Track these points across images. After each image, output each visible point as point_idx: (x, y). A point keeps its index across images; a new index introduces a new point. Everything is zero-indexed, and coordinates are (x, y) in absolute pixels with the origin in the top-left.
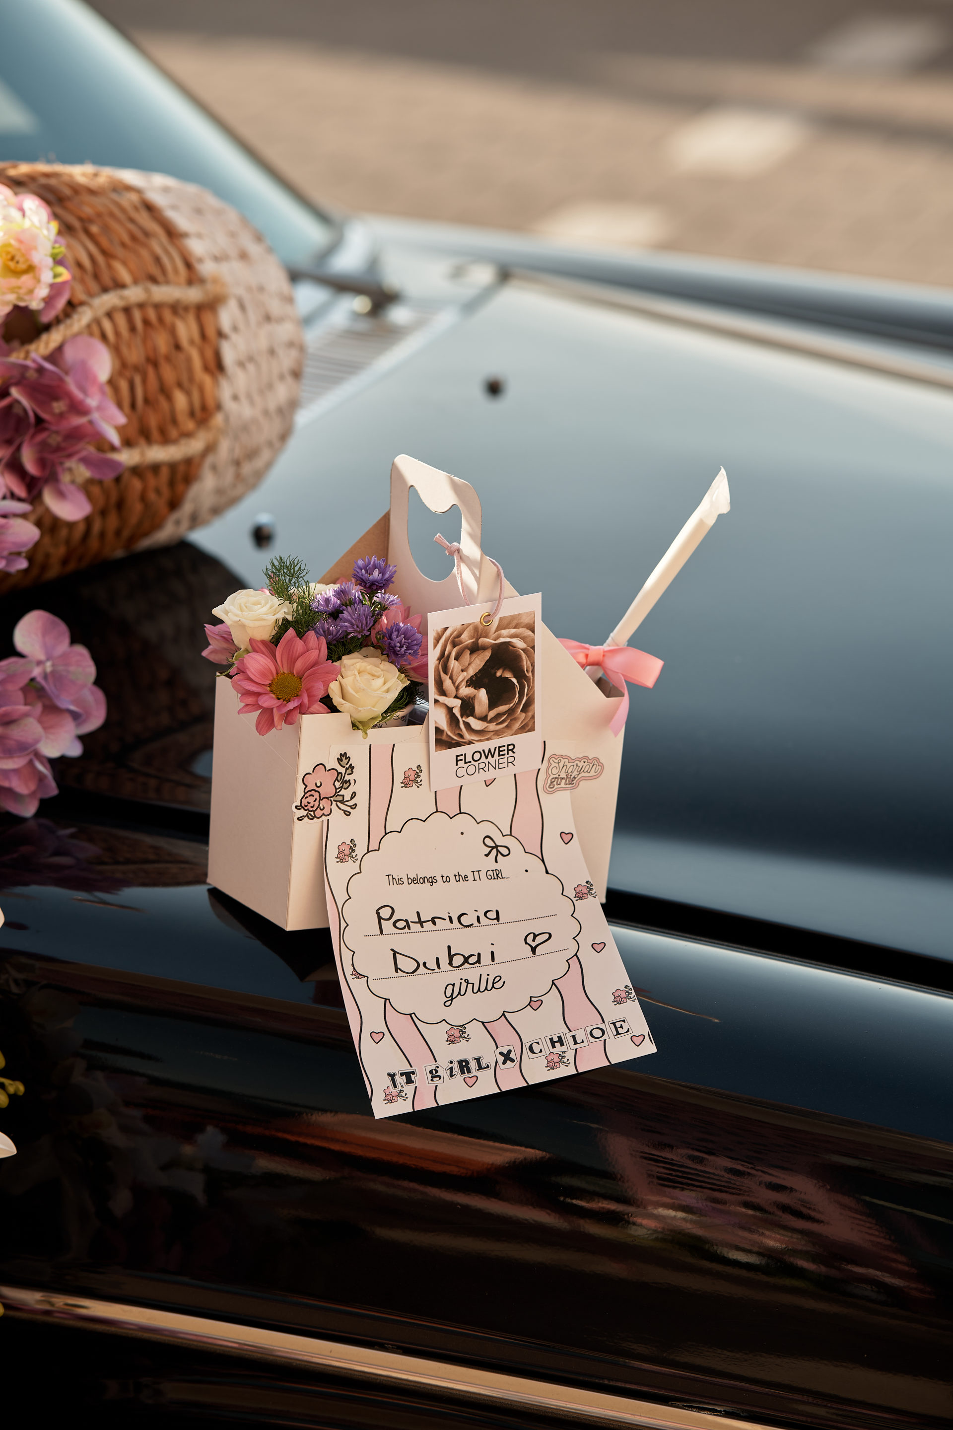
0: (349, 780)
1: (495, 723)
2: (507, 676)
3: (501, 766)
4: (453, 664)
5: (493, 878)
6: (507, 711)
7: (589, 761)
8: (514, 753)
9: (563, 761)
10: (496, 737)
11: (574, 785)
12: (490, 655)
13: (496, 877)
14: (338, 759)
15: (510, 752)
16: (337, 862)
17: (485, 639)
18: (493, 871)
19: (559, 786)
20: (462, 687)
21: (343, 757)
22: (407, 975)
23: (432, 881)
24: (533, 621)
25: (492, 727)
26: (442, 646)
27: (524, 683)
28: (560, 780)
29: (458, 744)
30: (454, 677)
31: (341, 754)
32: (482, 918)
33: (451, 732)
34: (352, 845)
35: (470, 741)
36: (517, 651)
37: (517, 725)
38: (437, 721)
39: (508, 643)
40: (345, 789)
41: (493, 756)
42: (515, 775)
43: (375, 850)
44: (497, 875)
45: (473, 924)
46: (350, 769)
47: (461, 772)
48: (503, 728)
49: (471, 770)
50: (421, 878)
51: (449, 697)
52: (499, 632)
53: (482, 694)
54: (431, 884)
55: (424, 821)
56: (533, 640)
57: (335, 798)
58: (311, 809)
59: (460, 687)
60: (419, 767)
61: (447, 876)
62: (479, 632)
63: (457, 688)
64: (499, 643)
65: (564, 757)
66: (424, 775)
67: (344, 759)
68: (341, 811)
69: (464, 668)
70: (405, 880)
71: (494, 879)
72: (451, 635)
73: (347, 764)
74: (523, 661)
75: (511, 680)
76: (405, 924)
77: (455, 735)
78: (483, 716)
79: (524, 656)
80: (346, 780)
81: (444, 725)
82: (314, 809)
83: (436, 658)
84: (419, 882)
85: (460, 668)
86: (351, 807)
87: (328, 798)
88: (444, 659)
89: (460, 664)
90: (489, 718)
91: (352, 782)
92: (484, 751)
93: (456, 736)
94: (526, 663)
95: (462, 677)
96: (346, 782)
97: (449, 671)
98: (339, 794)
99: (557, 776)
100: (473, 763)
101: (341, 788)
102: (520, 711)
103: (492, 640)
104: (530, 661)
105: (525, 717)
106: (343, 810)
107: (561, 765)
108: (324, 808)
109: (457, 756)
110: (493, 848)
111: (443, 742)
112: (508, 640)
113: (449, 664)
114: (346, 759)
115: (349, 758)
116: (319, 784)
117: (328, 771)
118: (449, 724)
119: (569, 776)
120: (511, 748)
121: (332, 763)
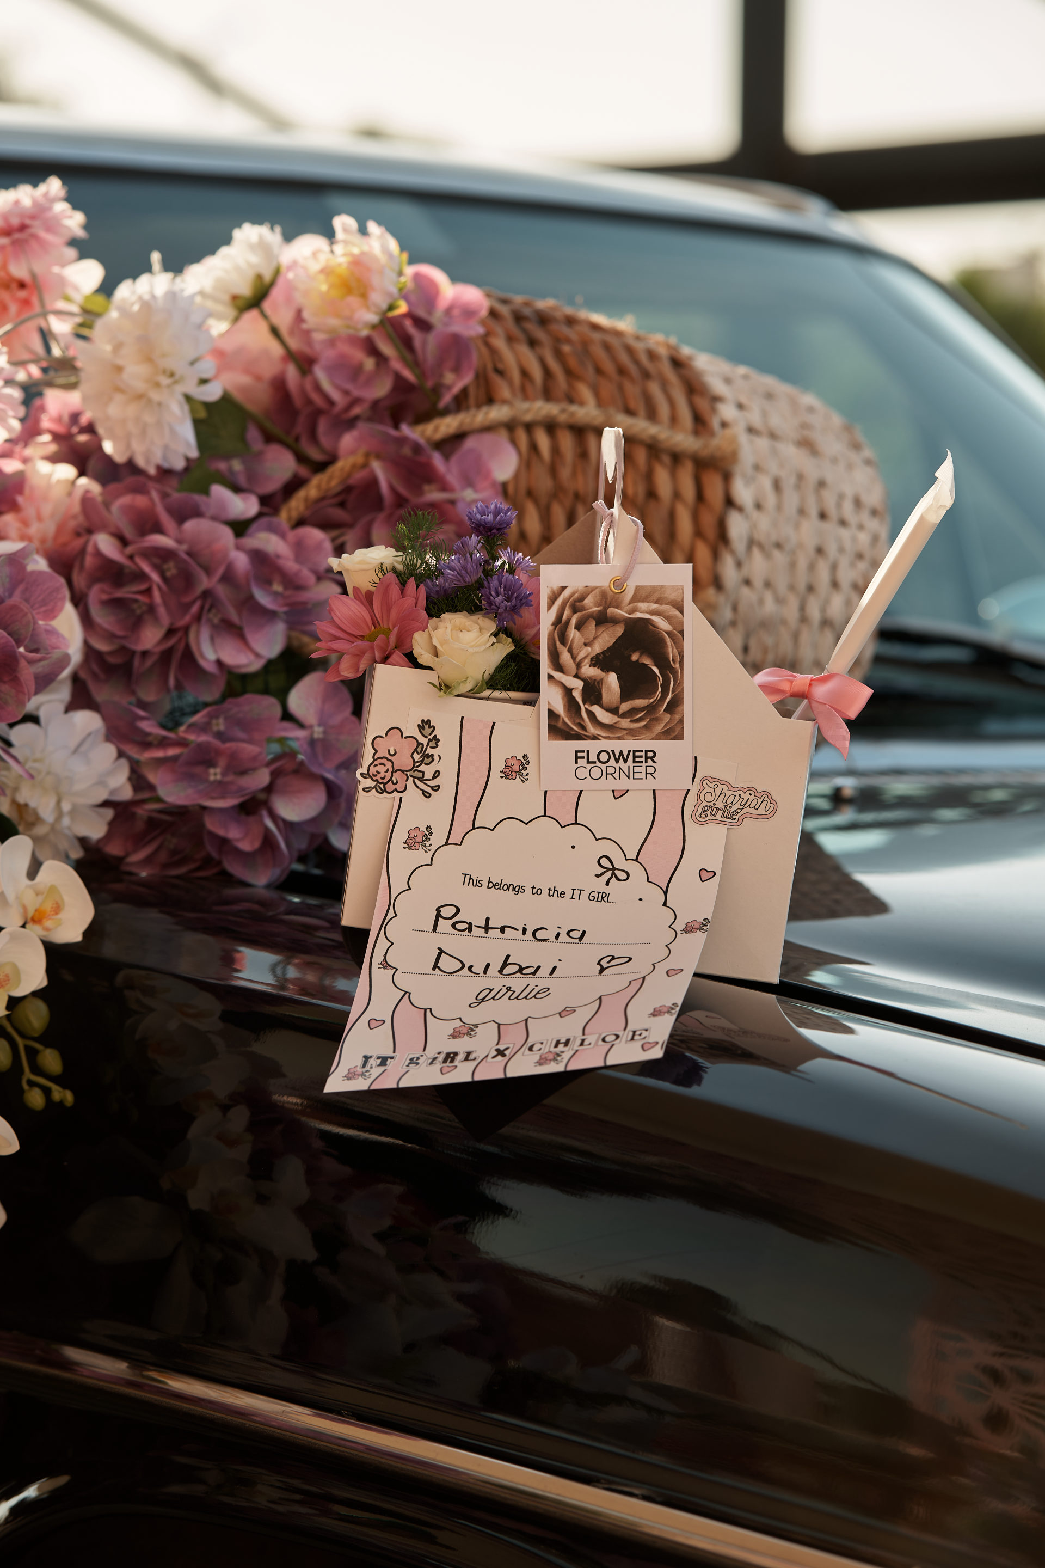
0: (432, 755)
1: (629, 720)
2: (645, 663)
3: (636, 776)
4: (572, 633)
5: (596, 899)
6: (646, 707)
7: (757, 794)
8: (654, 762)
9: (720, 787)
10: (630, 737)
11: (736, 821)
12: (623, 631)
13: (600, 899)
14: (419, 725)
15: (649, 760)
16: (404, 848)
17: (616, 610)
18: (599, 893)
19: (713, 818)
20: (585, 666)
21: (425, 725)
22: (444, 974)
23: (518, 890)
24: (681, 599)
25: (625, 723)
26: (559, 609)
27: (669, 676)
28: (715, 809)
29: (578, 737)
30: (575, 651)
31: (423, 721)
32: (563, 937)
33: (569, 719)
34: (428, 833)
35: (594, 736)
36: (659, 633)
37: (659, 728)
38: (550, 701)
39: (648, 621)
40: (426, 764)
41: (625, 761)
42: (654, 791)
43: (456, 844)
44: (602, 898)
45: (548, 939)
46: (434, 742)
47: (582, 773)
48: (640, 728)
49: (596, 773)
50: (506, 884)
51: (567, 675)
52: (636, 604)
53: (612, 680)
54: (516, 893)
55: (526, 824)
56: (682, 623)
57: (412, 773)
58: (380, 781)
59: (583, 664)
60: (525, 756)
61: (540, 889)
62: (608, 599)
63: (579, 666)
64: (634, 618)
65: (722, 783)
66: (531, 768)
67: (426, 727)
68: (419, 790)
69: (587, 641)
70: (485, 883)
71: (597, 901)
72: (571, 596)
73: (430, 734)
74: (667, 647)
75: (651, 669)
76: (467, 926)
77: (575, 724)
78: (613, 708)
79: (668, 640)
80: (428, 754)
81: (560, 708)
82: (385, 781)
83: (551, 623)
84: (501, 888)
85: (583, 640)
86: (432, 788)
87: (403, 771)
88: (560, 625)
89: (582, 636)
90: (621, 711)
91: (436, 758)
92: (613, 751)
93: (575, 726)
94: (671, 651)
95: (583, 653)
96: (428, 756)
97: (568, 642)
98: (418, 769)
99: (711, 804)
100: (598, 764)
101: (422, 762)
102: (663, 710)
103: (626, 612)
104: (677, 649)
105: (670, 719)
106: (421, 789)
107: (718, 791)
108: (397, 782)
109: (577, 752)
110: (608, 869)
111: (557, 730)
112: (647, 616)
113: (567, 633)
114: (430, 727)
115: (434, 728)
116: (392, 753)
117: (406, 738)
118: (567, 710)
119: (728, 808)
120: (651, 756)
121: (411, 729)
